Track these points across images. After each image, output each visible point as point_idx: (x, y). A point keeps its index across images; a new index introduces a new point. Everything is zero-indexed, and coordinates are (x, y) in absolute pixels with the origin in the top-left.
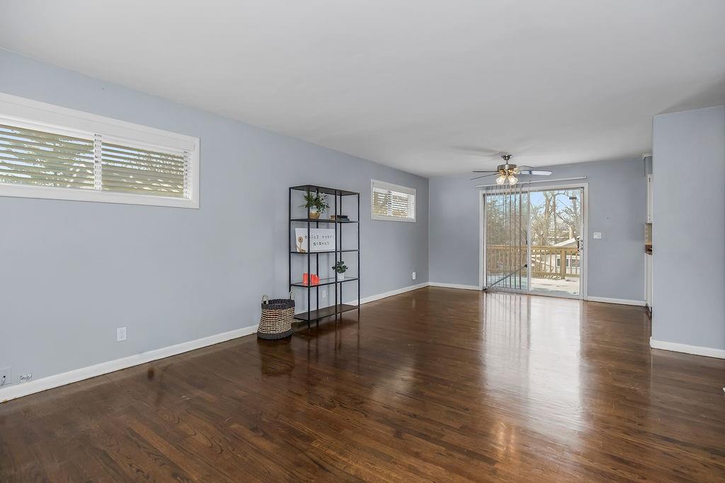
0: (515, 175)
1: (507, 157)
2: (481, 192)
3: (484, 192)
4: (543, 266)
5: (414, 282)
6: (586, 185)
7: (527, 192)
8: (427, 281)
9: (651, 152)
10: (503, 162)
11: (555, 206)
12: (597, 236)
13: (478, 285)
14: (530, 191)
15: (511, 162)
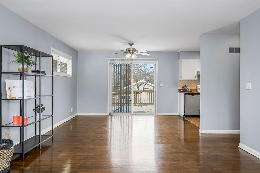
0: (136, 54)
1: (131, 44)
2: (109, 62)
3: (111, 62)
5: (71, 114)
6: (157, 62)
9: (199, 50)
10: (129, 47)
12: (161, 85)
15: (133, 47)
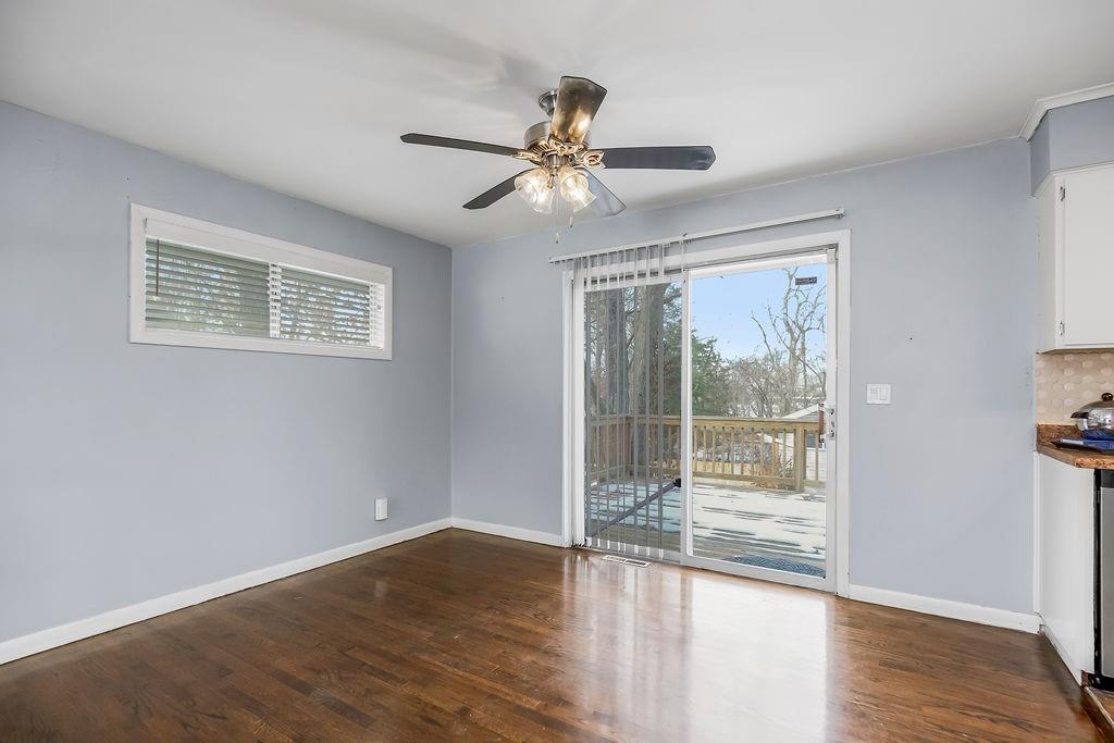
2: (566, 276)
4: (781, 447)
5: (382, 526)
6: (843, 237)
7: (679, 270)
8: (447, 514)
11: (803, 349)
12: (879, 394)
13: (559, 531)
14: (687, 268)
